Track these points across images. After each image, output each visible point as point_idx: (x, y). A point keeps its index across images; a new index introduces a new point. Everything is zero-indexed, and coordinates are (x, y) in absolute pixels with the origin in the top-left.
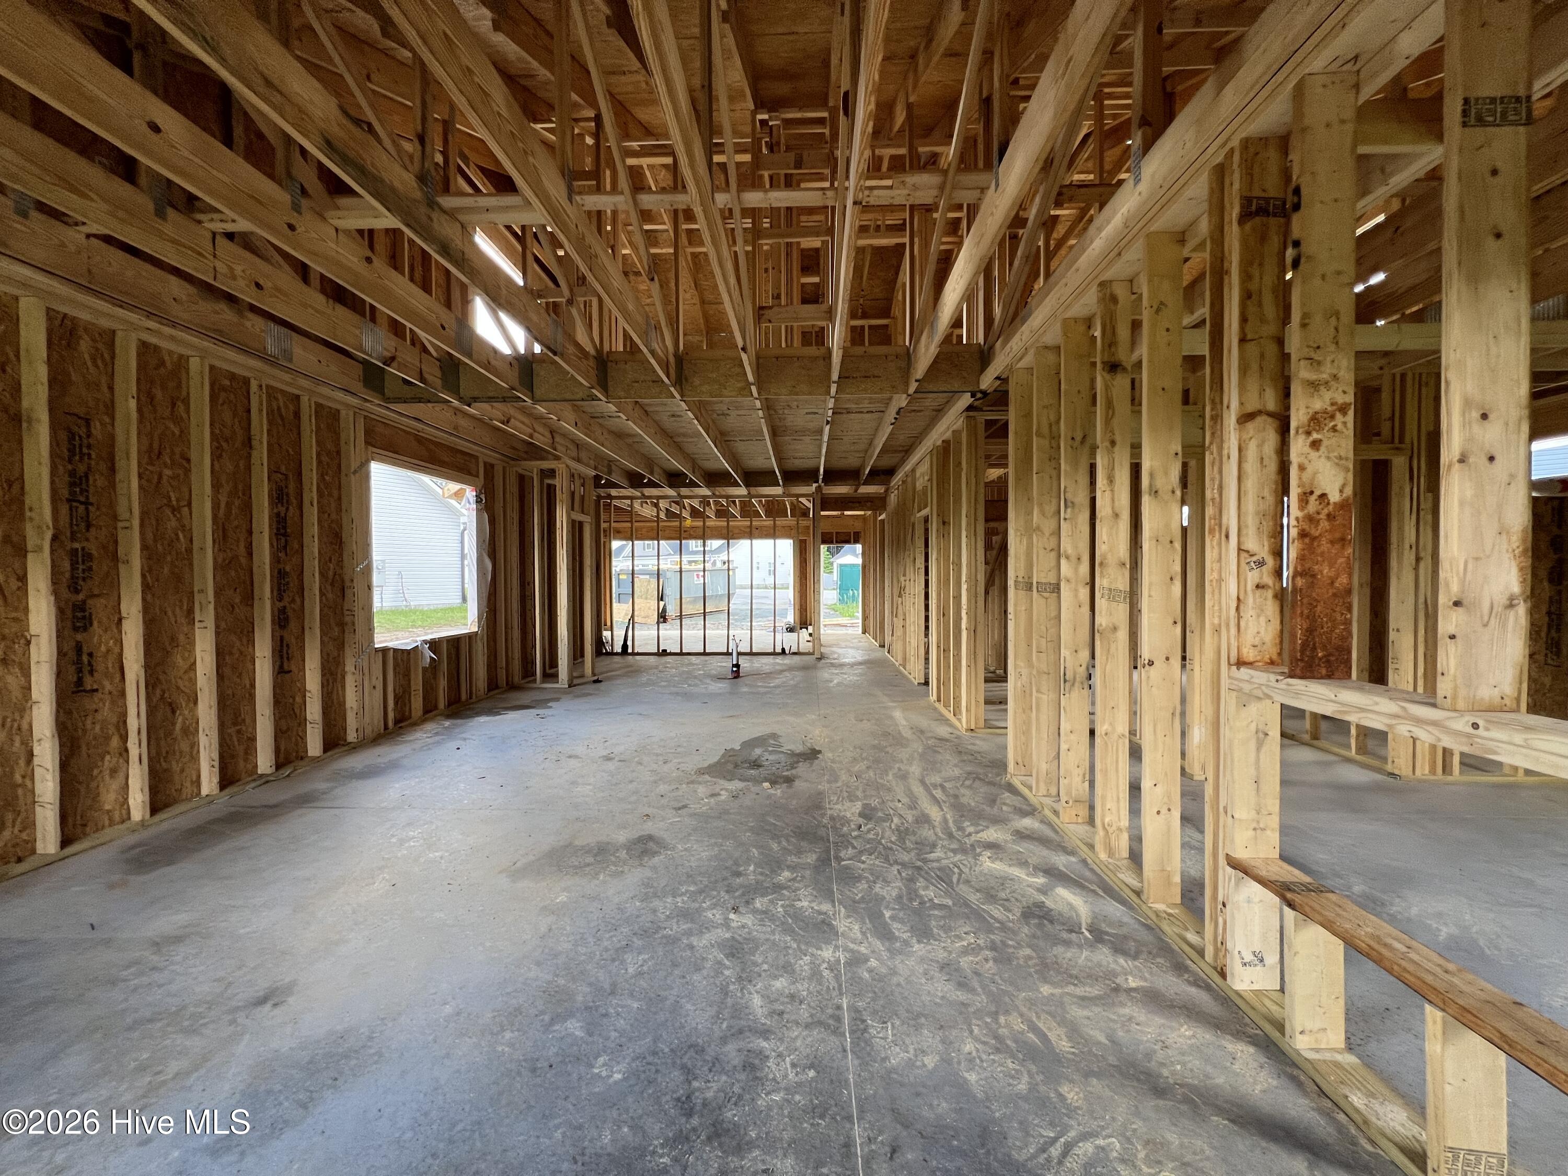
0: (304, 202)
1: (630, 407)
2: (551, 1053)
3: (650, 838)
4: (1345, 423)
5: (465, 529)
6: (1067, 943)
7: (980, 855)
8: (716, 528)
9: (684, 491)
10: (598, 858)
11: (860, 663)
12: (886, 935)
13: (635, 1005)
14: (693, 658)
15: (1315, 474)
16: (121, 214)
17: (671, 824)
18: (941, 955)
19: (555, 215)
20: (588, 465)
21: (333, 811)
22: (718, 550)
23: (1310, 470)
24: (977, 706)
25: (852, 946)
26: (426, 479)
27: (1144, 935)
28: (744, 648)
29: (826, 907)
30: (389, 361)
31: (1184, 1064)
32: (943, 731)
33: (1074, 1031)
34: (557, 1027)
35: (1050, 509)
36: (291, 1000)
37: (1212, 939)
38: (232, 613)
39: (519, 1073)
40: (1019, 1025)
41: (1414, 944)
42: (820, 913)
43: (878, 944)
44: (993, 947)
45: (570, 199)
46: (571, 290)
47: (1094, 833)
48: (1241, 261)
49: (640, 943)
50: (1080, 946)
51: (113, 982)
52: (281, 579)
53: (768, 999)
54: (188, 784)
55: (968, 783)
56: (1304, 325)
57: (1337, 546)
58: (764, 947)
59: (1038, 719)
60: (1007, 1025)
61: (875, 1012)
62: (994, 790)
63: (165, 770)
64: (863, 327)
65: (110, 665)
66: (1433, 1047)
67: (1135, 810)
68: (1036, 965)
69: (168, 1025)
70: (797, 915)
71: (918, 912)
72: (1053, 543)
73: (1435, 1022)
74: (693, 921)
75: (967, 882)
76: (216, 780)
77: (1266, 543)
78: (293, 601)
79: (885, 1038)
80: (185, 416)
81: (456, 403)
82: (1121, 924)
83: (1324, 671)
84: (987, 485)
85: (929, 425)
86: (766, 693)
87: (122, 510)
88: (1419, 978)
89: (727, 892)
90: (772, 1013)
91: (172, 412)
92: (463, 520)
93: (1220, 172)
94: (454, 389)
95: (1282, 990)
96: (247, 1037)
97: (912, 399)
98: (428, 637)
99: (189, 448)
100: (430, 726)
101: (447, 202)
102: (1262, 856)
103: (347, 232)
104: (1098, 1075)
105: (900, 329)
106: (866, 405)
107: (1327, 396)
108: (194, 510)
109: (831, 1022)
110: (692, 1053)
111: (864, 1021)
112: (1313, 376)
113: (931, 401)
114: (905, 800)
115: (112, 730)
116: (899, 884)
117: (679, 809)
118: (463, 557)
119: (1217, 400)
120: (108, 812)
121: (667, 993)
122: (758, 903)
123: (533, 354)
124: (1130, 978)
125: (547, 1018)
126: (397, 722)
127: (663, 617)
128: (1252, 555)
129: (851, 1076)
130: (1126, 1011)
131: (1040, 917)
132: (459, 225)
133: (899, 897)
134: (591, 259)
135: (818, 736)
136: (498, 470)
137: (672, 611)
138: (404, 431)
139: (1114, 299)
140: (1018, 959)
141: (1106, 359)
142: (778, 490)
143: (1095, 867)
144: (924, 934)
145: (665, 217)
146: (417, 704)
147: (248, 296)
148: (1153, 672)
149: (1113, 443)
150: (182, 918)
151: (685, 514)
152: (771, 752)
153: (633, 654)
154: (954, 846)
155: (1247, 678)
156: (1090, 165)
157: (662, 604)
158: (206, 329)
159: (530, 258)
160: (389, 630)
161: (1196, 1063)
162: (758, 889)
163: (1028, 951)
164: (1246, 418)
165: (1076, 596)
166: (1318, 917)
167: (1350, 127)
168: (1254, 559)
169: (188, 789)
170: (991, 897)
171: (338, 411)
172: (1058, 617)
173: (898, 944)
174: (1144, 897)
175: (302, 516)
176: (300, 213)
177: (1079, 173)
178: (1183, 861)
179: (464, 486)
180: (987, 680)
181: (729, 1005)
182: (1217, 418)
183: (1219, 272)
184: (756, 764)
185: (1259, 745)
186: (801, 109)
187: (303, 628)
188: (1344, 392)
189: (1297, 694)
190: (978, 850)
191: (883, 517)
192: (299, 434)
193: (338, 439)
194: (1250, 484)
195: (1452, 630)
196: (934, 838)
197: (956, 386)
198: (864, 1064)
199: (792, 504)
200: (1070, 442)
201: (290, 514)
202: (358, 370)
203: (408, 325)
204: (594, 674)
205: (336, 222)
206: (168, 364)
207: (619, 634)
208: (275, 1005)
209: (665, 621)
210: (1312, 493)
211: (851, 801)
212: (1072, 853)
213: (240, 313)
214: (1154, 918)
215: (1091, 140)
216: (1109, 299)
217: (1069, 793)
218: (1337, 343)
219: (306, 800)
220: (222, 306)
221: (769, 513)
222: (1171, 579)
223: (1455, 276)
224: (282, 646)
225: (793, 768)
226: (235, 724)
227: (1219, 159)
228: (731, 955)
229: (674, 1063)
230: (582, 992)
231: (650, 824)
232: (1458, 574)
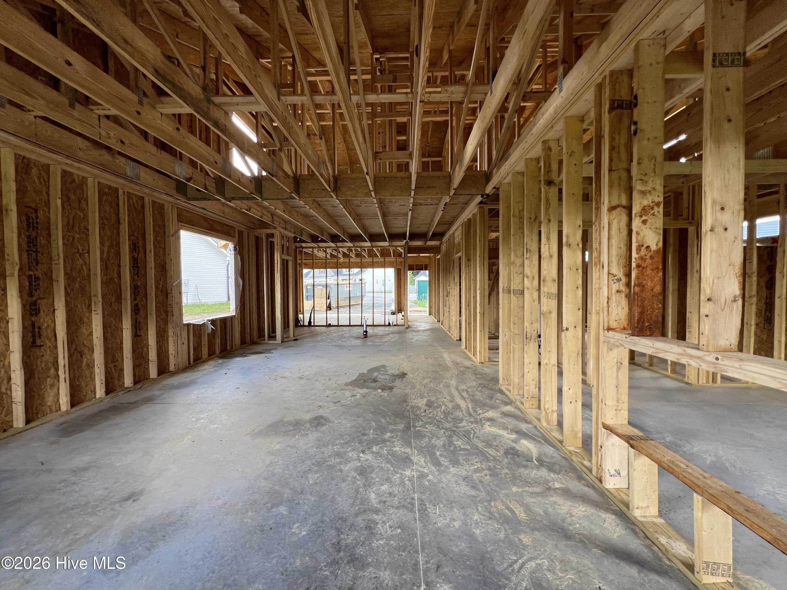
0: (145, 100)
1: (311, 202)
2: (271, 522)
3: (321, 417)
4: (659, 212)
5: (229, 264)
6: (526, 467)
7: (484, 424)
8: (355, 263)
9: (339, 244)
10: (296, 427)
11: (428, 330)
12: (437, 463)
13: (313, 499)
14: (344, 328)
15: (644, 236)
16: (52, 106)
17: (332, 410)
18: (464, 473)
19: (271, 107)
20: (290, 231)
21: (163, 405)
22: (357, 274)
23: (642, 234)
24: (484, 351)
25: (420, 469)
26: (210, 239)
27: (564, 463)
28: (369, 322)
29: (408, 450)
30: (189, 180)
31: (580, 524)
32: (468, 363)
33: (528, 509)
34: (274, 510)
35: (519, 254)
36: (142, 498)
37: (595, 463)
38: (111, 306)
39: (255, 532)
40: (501, 506)
41: (690, 464)
42: (405, 453)
43: (433, 468)
44: (489, 469)
45: (279, 99)
46: (281, 144)
47: (541, 413)
48: (610, 131)
49: (316, 468)
50: (532, 468)
51: (53, 490)
52: (135, 290)
53: (378, 495)
54: (90, 392)
55: (480, 389)
56: (639, 164)
57: (655, 272)
58: (377, 470)
59: (513, 356)
60: (496, 507)
61: (430, 501)
62: (492, 392)
63: (78, 386)
64: (428, 162)
65: (49, 333)
66: (698, 514)
67: (560, 402)
68: (510, 477)
69: (81, 511)
70: (394, 455)
71: (453, 452)
72: (520, 270)
73: (698, 502)
74: (342, 458)
75: (478, 437)
76: (103, 390)
77: (622, 270)
78: (142, 300)
79: (435, 513)
80: (85, 207)
81: (223, 200)
82: (552, 457)
83: (648, 333)
84: (490, 241)
85: (461, 211)
86: (380, 345)
87: (54, 254)
88: (691, 480)
89: (359, 443)
90: (380, 502)
91: (79, 206)
92: (228, 259)
93: (600, 87)
94: (222, 194)
95: (628, 488)
96: (120, 517)
97: (452, 198)
98: (210, 318)
99: (88, 224)
100: (212, 363)
101: (218, 100)
102: (620, 423)
103: (167, 115)
104: (538, 530)
105: (446, 163)
106: (429, 201)
107: (650, 198)
108: (91, 255)
109: (409, 506)
110: (340, 521)
111: (425, 505)
112: (643, 189)
113: (462, 199)
114: (448, 398)
115: (50, 365)
116: (444, 439)
117: (336, 403)
118: (228, 278)
119: (598, 200)
120: (50, 406)
121: (329, 493)
122: (374, 449)
123: (262, 176)
124: (556, 483)
125: (269, 505)
126: (195, 360)
127: (329, 308)
128: (615, 276)
129: (418, 532)
130: (554, 499)
131: (513, 454)
132: (223, 112)
133: (444, 445)
134: (289, 129)
135: (405, 366)
136: (245, 234)
137: (334, 304)
138: (197, 214)
139: (550, 149)
140: (501, 474)
141: (546, 179)
142: (386, 244)
143: (541, 430)
144: (455, 463)
145: (328, 106)
146: (205, 351)
147: (117, 147)
148: (568, 333)
149: (549, 221)
150: (87, 459)
151: (340, 256)
152: (382, 375)
153: (314, 326)
154: (472, 420)
155: (612, 336)
156: (541, 80)
157: (328, 301)
158: (96, 163)
159: (260, 127)
160: (191, 315)
161: (586, 523)
162: (374, 442)
163: (506, 471)
164: (612, 209)
165: (532, 297)
166: (644, 452)
167: (661, 66)
168: (616, 278)
169: (90, 395)
170: (489, 445)
171: (163, 205)
172: (523, 307)
173: (443, 468)
174: (564, 444)
175: (145, 257)
176: (142, 105)
177: (535, 85)
178: (583, 426)
179: (228, 242)
180: (490, 338)
181: (359, 498)
182: (598, 209)
183: (599, 137)
184: (375, 381)
185: (618, 369)
186: (396, 52)
187: (147, 314)
188: (658, 196)
189: (635, 344)
190: (484, 422)
191: (439, 257)
192: (144, 216)
193: (164, 219)
194: (614, 241)
195: (707, 312)
196: (462, 416)
197: (474, 191)
198: (425, 527)
199: (393, 250)
200: (529, 220)
201: (140, 256)
202: (174, 184)
203: (199, 162)
204: (294, 336)
205: (161, 110)
206: (77, 181)
207: (307, 316)
208: (134, 501)
209: (330, 309)
210: (643, 246)
211: (421, 398)
212: (530, 423)
213: (113, 155)
214: (568, 453)
215: (541, 69)
216: (547, 149)
217: (528, 393)
218: (655, 172)
219: (149, 400)
220: (104, 152)
221: (382, 255)
222: (577, 288)
223: (709, 139)
224: (136, 323)
225: (393, 382)
226: (113, 362)
227: (600, 80)
228: (360, 474)
229: (332, 527)
230: (287, 494)
231: (321, 410)
232: (709, 285)
